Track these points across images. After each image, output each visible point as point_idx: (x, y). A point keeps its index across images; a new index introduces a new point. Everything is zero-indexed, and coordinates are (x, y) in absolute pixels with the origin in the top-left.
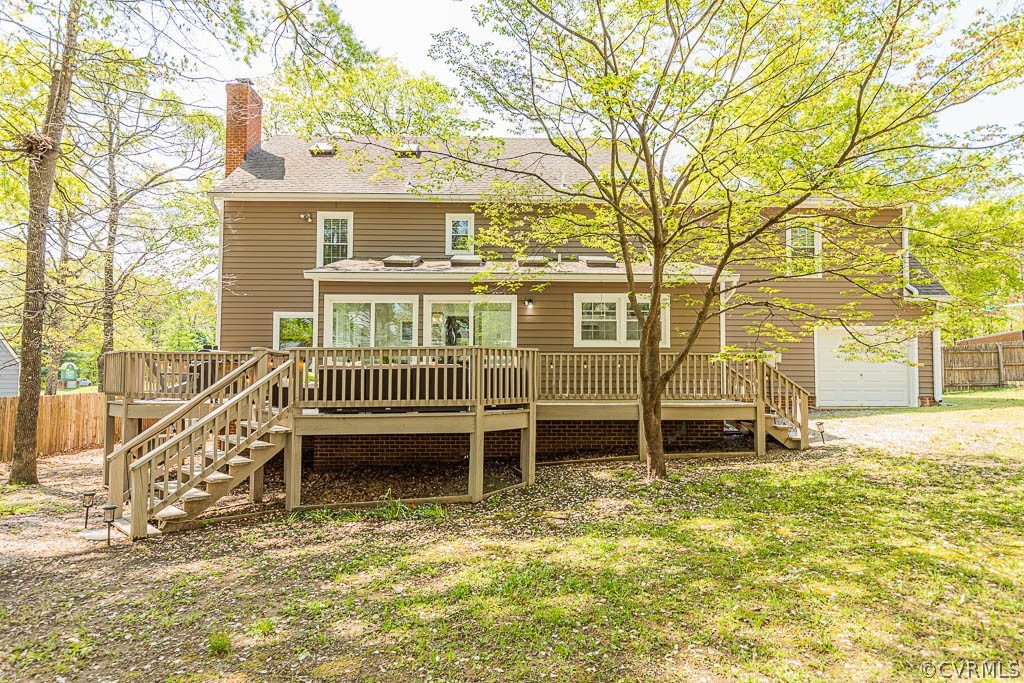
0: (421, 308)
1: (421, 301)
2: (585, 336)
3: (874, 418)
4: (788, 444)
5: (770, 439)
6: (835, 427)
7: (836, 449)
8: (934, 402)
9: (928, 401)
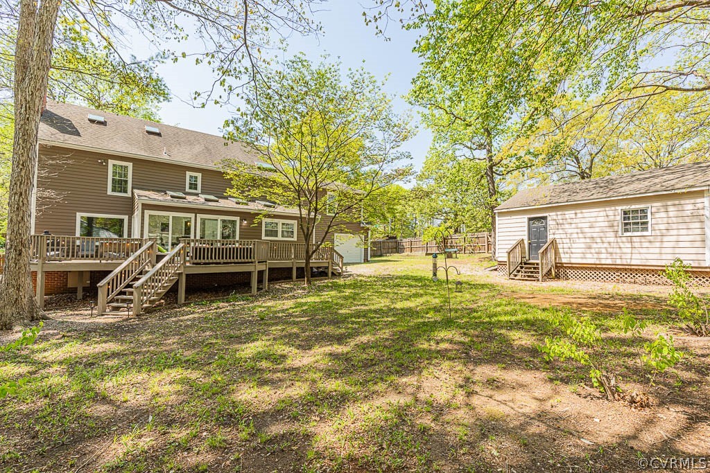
0: (196, 220)
1: (196, 217)
2: (266, 235)
3: (355, 266)
4: (337, 274)
5: (332, 273)
6: (349, 268)
7: (351, 275)
8: (368, 261)
9: (366, 261)
